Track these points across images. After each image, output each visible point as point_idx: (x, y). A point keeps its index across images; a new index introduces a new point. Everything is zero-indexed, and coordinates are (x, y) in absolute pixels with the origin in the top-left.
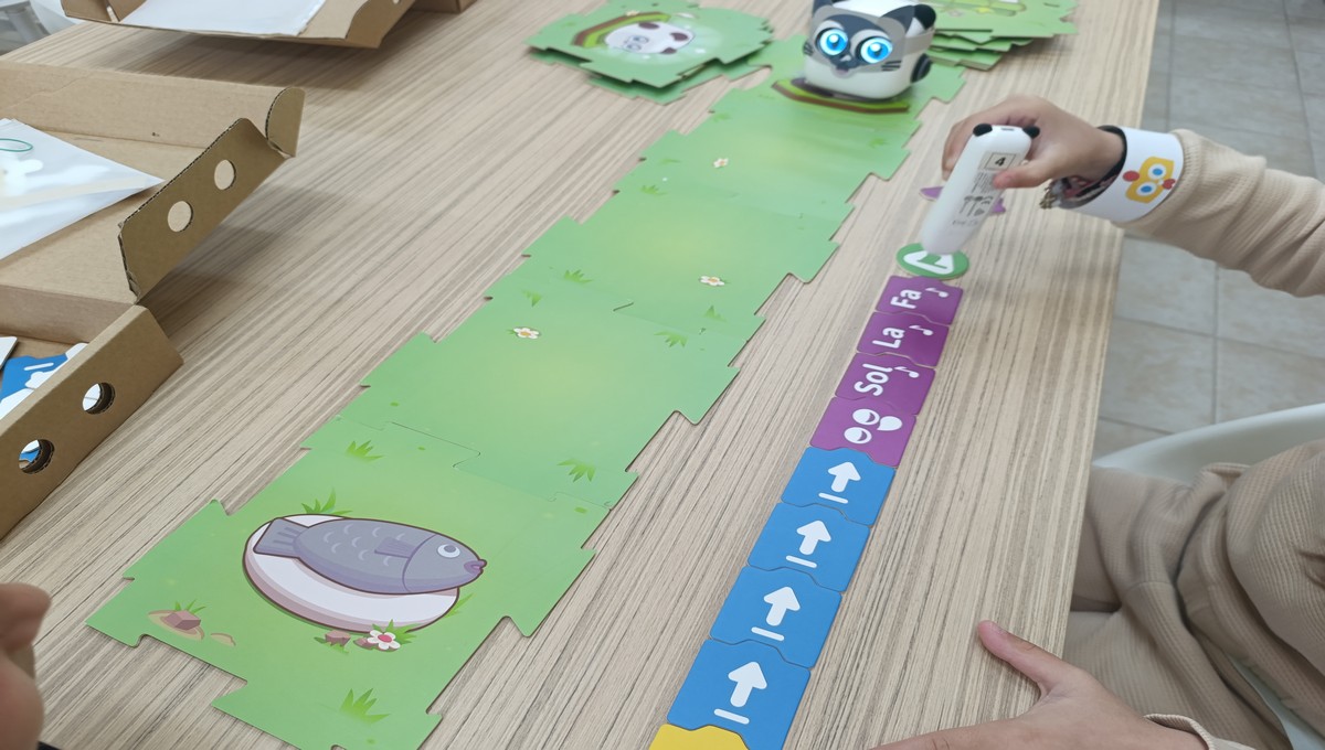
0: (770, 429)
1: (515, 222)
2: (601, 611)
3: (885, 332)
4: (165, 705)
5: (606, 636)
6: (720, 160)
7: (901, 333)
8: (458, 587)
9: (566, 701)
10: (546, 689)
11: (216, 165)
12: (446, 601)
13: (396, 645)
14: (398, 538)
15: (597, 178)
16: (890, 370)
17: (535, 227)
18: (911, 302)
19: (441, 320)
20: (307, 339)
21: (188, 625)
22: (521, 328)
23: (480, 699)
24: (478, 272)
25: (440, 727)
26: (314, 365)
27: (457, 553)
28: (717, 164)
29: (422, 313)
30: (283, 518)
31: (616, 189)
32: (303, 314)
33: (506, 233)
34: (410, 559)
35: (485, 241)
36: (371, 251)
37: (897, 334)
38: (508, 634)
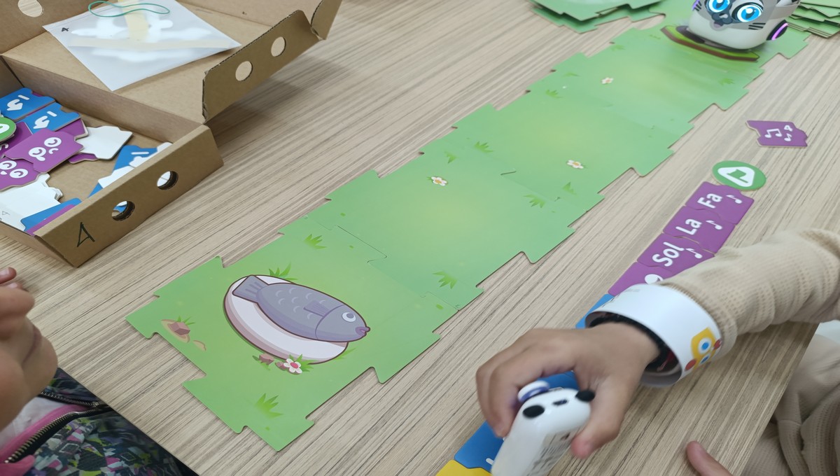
0: (583, 276)
1: (454, 103)
2: (433, 376)
3: (688, 222)
4: (156, 378)
5: (431, 394)
6: (607, 79)
7: (699, 224)
8: (348, 342)
9: (393, 430)
10: (383, 420)
11: (274, 40)
12: (339, 349)
13: (300, 371)
14: (320, 303)
15: (519, 79)
16: (682, 249)
17: (466, 108)
18: (713, 203)
19: (387, 163)
20: (301, 162)
21: (182, 332)
22: (437, 177)
23: (341, 417)
24: (420, 134)
25: (311, 429)
26: (301, 180)
27: (354, 319)
28: (604, 82)
29: (377, 156)
30: (255, 276)
31: (528, 89)
32: (302, 145)
33: (446, 110)
34: (324, 317)
35: (430, 113)
36: (356, 109)
37: (696, 224)
38: (370, 379)
